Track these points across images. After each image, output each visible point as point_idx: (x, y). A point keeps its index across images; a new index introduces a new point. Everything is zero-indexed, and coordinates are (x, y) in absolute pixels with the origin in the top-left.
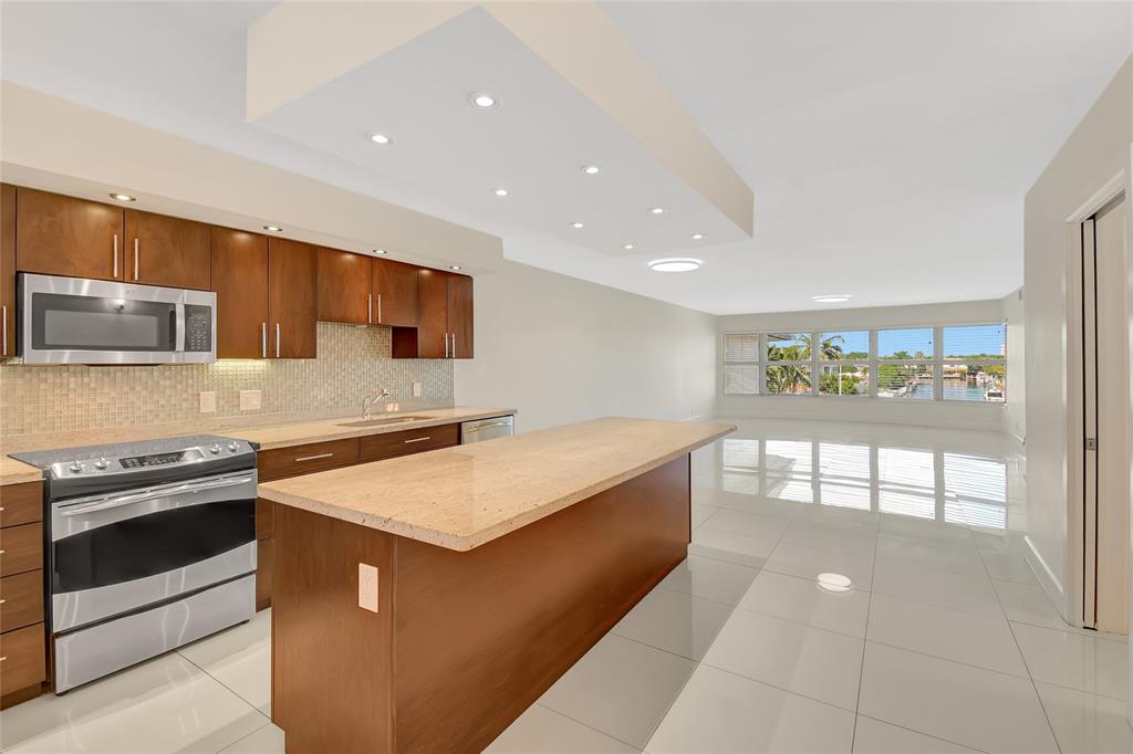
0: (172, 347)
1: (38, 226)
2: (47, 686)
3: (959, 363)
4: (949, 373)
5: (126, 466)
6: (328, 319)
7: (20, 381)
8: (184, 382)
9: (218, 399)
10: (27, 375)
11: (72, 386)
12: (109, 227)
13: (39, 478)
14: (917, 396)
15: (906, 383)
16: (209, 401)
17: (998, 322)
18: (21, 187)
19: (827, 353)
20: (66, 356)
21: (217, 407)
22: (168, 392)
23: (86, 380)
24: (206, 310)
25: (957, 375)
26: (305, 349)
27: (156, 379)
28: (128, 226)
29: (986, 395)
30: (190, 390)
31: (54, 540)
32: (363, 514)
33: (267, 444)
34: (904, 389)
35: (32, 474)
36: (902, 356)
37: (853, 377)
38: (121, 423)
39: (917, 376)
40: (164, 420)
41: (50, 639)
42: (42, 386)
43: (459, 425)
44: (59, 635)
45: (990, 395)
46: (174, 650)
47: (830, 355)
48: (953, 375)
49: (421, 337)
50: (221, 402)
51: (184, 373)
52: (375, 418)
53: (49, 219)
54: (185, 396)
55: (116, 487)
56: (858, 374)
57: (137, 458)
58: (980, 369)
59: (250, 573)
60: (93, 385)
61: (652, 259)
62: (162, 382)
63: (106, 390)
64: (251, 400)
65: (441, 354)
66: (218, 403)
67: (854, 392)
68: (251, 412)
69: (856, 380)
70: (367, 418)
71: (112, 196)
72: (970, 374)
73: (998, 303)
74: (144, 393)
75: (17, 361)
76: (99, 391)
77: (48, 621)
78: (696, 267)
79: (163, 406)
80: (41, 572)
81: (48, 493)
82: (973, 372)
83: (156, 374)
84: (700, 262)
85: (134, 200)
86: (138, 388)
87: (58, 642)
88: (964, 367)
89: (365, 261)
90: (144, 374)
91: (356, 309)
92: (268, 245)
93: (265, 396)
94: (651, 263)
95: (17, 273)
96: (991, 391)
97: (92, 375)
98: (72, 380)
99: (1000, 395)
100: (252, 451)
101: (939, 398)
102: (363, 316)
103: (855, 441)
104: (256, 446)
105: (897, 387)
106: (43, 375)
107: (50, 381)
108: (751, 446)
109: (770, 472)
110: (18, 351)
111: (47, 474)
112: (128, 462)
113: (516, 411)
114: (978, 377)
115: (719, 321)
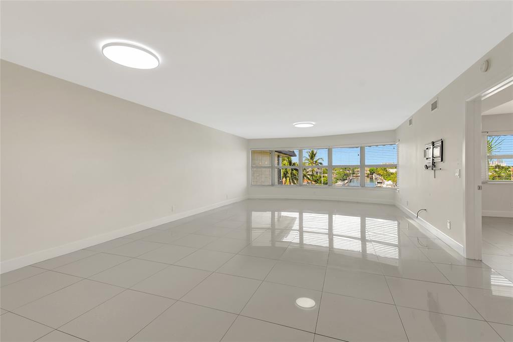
14: (352, 184)
15: (348, 178)
17: (393, 143)
29: (376, 183)
34: (347, 181)
39: (351, 175)
45: (378, 183)
58: (374, 172)
72: (370, 174)
73: (393, 132)
82: (372, 173)
96: (378, 181)
105: (344, 180)
108: (267, 215)
109: (277, 230)
114: (373, 176)
115: (247, 143)
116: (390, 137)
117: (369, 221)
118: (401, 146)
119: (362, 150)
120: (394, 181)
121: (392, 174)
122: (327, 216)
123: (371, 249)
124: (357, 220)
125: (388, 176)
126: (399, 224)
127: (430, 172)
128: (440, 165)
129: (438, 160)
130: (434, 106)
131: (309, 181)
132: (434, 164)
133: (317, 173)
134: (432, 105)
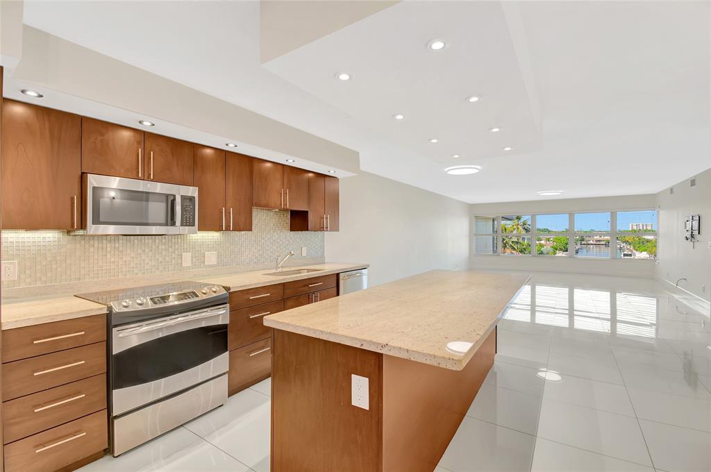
0: (173, 224)
1: (94, 142)
2: (109, 450)
4: (599, 241)
5: (155, 303)
6: (259, 205)
7: (78, 246)
8: (173, 246)
9: (192, 257)
10: (83, 242)
11: (109, 249)
12: (136, 144)
13: (105, 311)
14: (579, 256)
16: (187, 259)
17: (653, 208)
18: (84, 117)
19: (524, 229)
20: (111, 230)
21: (192, 263)
22: (164, 253)
23: (117, 245)
24: (192, 199)
26: (244, 225)
27: (157, 244)
28: (147, 143)
29: (622, 256)
30: (176, 251)
31: (114, 354)
32: (360, 340)
33: (234, 287)
35: (101, 309)
37: (540, 244)
38: (137, 274)
40: (162, 271)
41: (111, 420)
42: (92, 249)
43: (338, 275)
44: (116, 417)
45: (625, 255)
46: (182, 426)
47: (527, 230)
48: (601, 243)
49: (311, 217)
50: (194, 259)
51: (173, 240)
52: (285, 270)
53: (101, 138)
54: (173, 255)
55: (148, 317)
56: (543, 242)
57: (161, 297)
59: (224, 374)
60: (121, 249)
61: (447, 167)
62: (160, 247)
63: (128, 252)
64: (211, 258)
65: (321, 229)
66: (192, 260)
67: (542, 253)
68: (211, 266)
69: (542, 246)
70: (280, 270)
71: (140, 122)
73: (654, 196)
74: (150, 254)
75: (81, 232)
76: (124, 252)
77: (109, 408)
78: (477, 171)
79: (161, 262)
80: (105, 376)
81: (110, 322)
83: (157, 241)
84: (479, 167)
85: (154, 125)
86: (147, 250)
87: (116, 422)
89: (279, 167)
90: (150, 241)
91: (274, 199)
92: (225, 156)
93: (219, 256)
94: (447, 169)
95: (82, 173)
96: (625, 253)
97: (121, 242)
98: (109, 245)
99: (631, 255)
100: (225, 292)
102: (278, 203)
104: (227, 289)
106: (92, 242)
107: (96, 245)
110: (83, 225)
111: (110, 309)
112: (156, 300)
113: (369, 266)
115: (471, 207)
116: (649, 202)
117: (620, 297)
118: (661, 212)
119: (613, 216)
120: (650, 253)
121: (648, 241)
122: (567, 290)
123: (622, 329)
124: (605, 296)
125: (641, 244)
126: (658, 301)
127: (689, 243)
128: (697, 237)
129: (696, 233)
130: (693, 182)
131: (514, 252)
132: (692, 236)
133: (523, 239)
134: (692, 181)
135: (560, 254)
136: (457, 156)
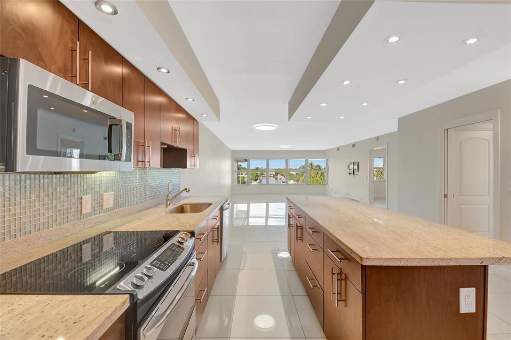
3: (273, 171)
4: (270, 175)
9: (92, 200)
15: (259, 179)
16: (88, 202)
21: (92, 208)
22: (62, 197)
25: (272, 176)
27: (54, 186)
36: (257, 169)
39: (261, 176)
45: (283, 182)
49: (188, 155)
50: (94, 203)
54: (73, 200)
56: (244, 175)
58: (278, 173)
64: (109, 200)
65: (192, 166)
68: (109, 209)
71: (96, 4)
72: (276, 175)
73: (324, 151)
88: (274, 173)
92: (144, 81)
93: (115, 197)
101: (268, 183)
103: (246, 203)
105: (256, 180)
112: (157, 264)
114: (278, 176)
115: (232, 153)
127: (352, 176)
128: (356, 173)
134: (353, 145)
135: (254, 183)
136: (310, 118)
